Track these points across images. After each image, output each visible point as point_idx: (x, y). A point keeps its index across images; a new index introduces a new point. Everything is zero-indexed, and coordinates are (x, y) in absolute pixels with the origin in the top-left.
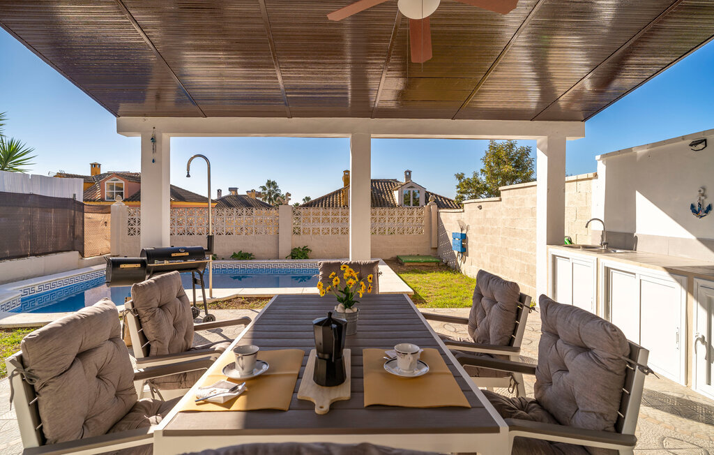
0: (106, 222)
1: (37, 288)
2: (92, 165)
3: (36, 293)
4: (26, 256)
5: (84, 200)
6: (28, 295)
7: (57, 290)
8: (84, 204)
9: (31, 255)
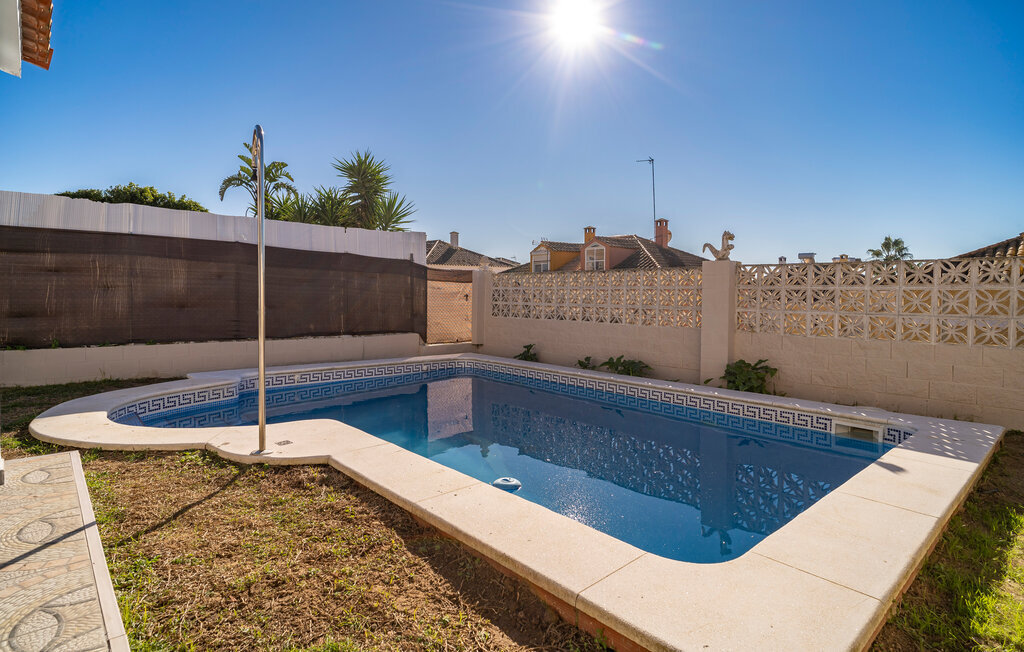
0: (467, 296)
1: (297, 377)
2: (586, 229)
3: (296, 384)
4: (338, 334)
5: (428, 262)
6: (284, 385)
7: (333, 383)
8: (426, 268)
9: (344, 334)
